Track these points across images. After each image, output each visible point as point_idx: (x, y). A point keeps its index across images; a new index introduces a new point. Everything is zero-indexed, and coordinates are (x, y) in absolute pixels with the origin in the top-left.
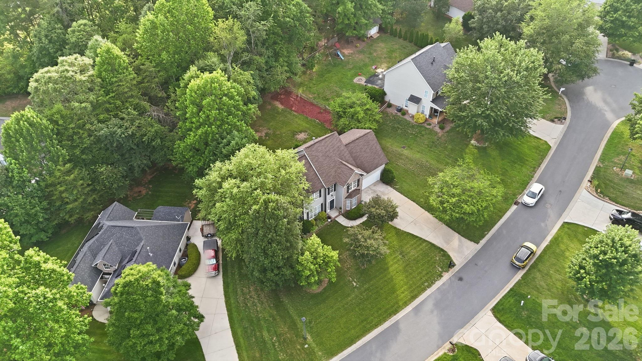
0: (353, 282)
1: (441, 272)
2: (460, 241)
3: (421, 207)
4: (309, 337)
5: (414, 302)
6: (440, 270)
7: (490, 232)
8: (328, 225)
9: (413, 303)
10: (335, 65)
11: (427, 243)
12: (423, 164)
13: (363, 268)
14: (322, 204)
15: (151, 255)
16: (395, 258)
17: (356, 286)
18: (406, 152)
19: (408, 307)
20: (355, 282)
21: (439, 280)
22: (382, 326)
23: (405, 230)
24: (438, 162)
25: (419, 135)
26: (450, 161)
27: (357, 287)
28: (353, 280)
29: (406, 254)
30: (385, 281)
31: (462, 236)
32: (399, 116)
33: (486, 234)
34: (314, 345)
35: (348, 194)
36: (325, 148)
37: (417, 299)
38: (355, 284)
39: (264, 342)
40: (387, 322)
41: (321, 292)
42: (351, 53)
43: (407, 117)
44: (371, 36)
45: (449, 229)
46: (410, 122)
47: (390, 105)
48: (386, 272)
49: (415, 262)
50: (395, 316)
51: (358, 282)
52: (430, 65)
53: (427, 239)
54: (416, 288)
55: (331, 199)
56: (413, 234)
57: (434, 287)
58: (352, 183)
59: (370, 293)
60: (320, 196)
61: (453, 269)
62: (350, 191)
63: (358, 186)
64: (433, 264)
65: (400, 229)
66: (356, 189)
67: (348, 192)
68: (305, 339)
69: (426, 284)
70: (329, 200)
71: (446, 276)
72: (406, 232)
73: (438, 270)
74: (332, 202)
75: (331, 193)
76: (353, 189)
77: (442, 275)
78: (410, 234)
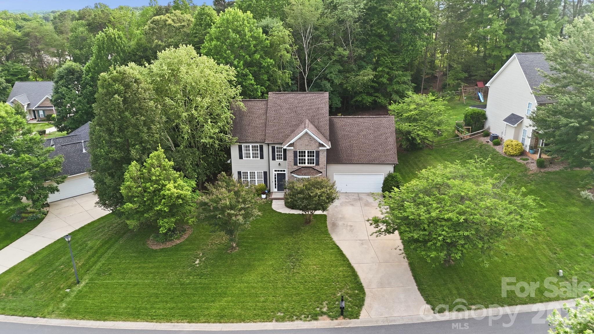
1: (323, 313)
4: (83, 284)
5: (235, 324)
6: (325, 310)
9: (232, 324)
11: (348, 269)
13: (229, 251)
14: (265, 173)
15: (84, 151)
20: (200, 260)
21: (305, 321)
22: (158, 324)
23: (337, 242)
27: (195, 267)
28: (200, 258)
34: (73, 295)
35: (296, 168)
37: (243, 324)
38: (197, 262)
40: (169, 324)
43: (498, 148)
47: (486, 134)
50: (186, 324)
51: (204, 262)
53: (354, 265)
54: (259, 309)
55: (278, 171)
56: (341, 251)
57: (287, 325)
58: (305, 152)
59: (198, 281)
60: (262, 157)
61: (348, 320)
62: (301, 165)
63: (318, 164)
64: (324, 297)
65: (331, 239)
66: (313, 168)
67: (296, 164)
68: (78, 282)
69: (280, 314)
70: (276, 171)
71: (324, 323)
72: (335, 244)
73: (321, 308)
74: (281, 177)
75: (278, 160)
76: (306, 165)
77: (320, 318)
78: (338, 248)
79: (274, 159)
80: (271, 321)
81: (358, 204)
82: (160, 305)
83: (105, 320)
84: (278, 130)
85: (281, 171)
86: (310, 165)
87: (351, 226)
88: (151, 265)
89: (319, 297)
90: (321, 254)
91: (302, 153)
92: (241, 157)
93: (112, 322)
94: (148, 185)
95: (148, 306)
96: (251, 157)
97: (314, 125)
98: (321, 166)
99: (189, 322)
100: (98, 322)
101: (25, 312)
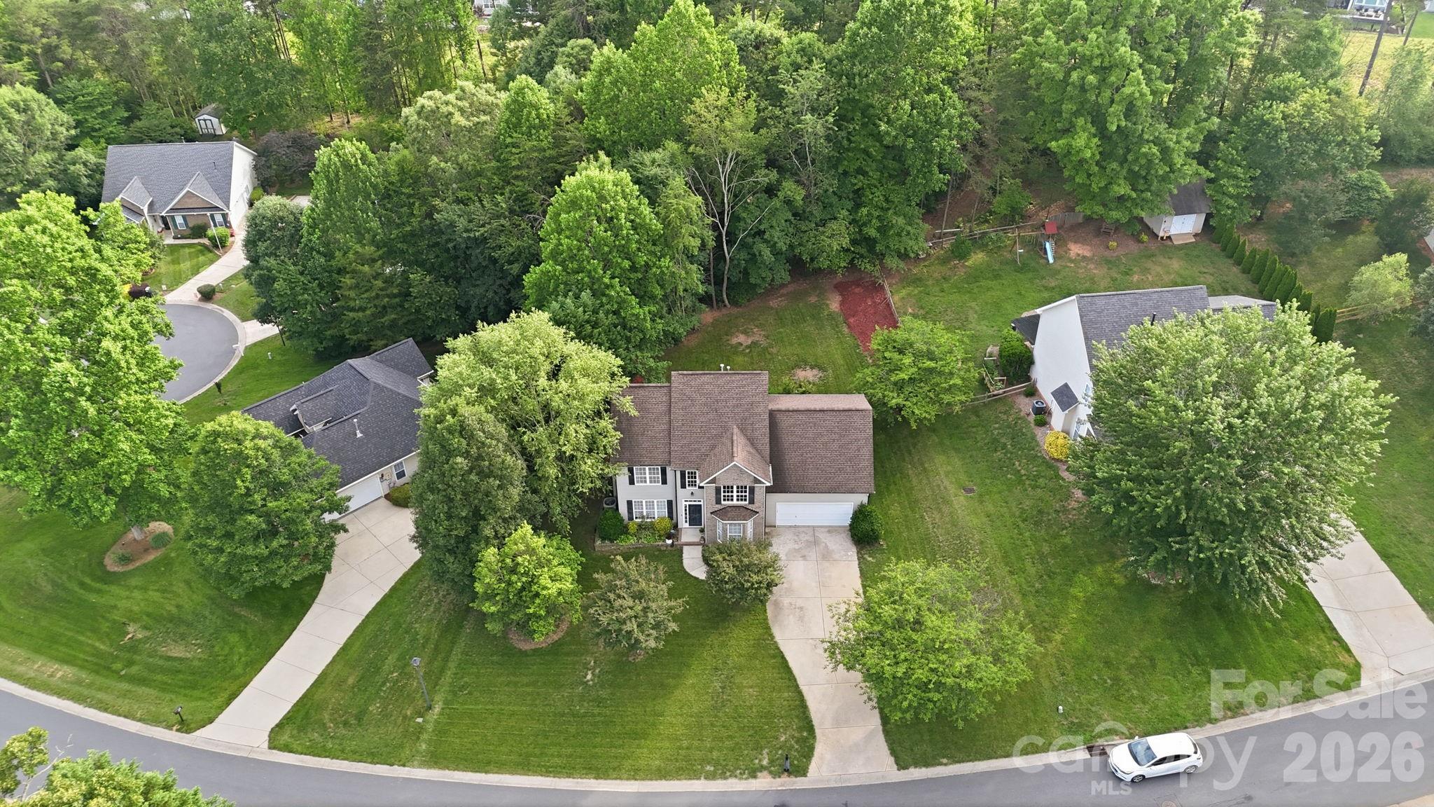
0: (590, 672)
1: (762, 768)
2: (869, 737)
4: (437, 709)
5: (654, 782)
6: (765, 762)
7: (958, 766)
8: (660, 550)
9: (650, 782)
10: (1023, 269)
11: (796, 694)
12: (969, 543)
14: (670, 503)
15: (359, 435)
17: (588, 681)
18: (962, 502)
19: (633, 782)
20: (593, 673)
21: (741, 779)
22: (556, 779)
23: (779, 642)
24: (1006, 556)
25: (1027, 482)
26: (1032, 571)
27: (588, 686)
28: (593, 669)
29: (731, 689)
31: (884, 731)
32: (1027, 423)
33: (941, 764)
34: (430, 727)
35: (719, 507)
37: (664, 782)
38: (589, 677)
39: (378, 670)
40: (571, 780)
42: (1084, 257)
43: (1039, 432)
44: (1169, 238)
46: (1039, 445)
47: (1031, 392)
49: (732, 714)
50: (593, 781)
51: (599, 677)
53: (803, 689)
54: (682, 760)
55: (691, 501)
56: (786, 661)
57: (718, 786)
58: (732, 487)
59: (596, 711)
60: (664, 482)
61: (793, 779)
62: (726, 502)
63: (752, 502)
64: (763, 742)
65: (772, 637)
66: (746, 508)
67: (718, 502)
68: (430, 708)
69: (710, 768)
70: (686, 501)
71: (764, 782)
72: (778, 649)
73: (760, 760)
74: (695, 509)
75: (691, 488)
76: (735, 502)
77: (759, 774)
78: (783, 657)
79: (683, 486)
80: (699, 779)
81: (813, 554)
82: (553, 750)
83: (486, 772)
84: (690, 444)
85: (695, 501)
86: (740, 503)
87: (801, 608)
88: (525, 680)
89: (757, 742)
90: (759, 666)
91: (729, 488)
92: (632, 482)
93: (496, 775)
94: (514, 578)
95: (537, 751)
96: (648, 480)
97: (745, 435)
98: (757, 504)
99: (596, 778)
100: (478, 774)
101: (374, 757)
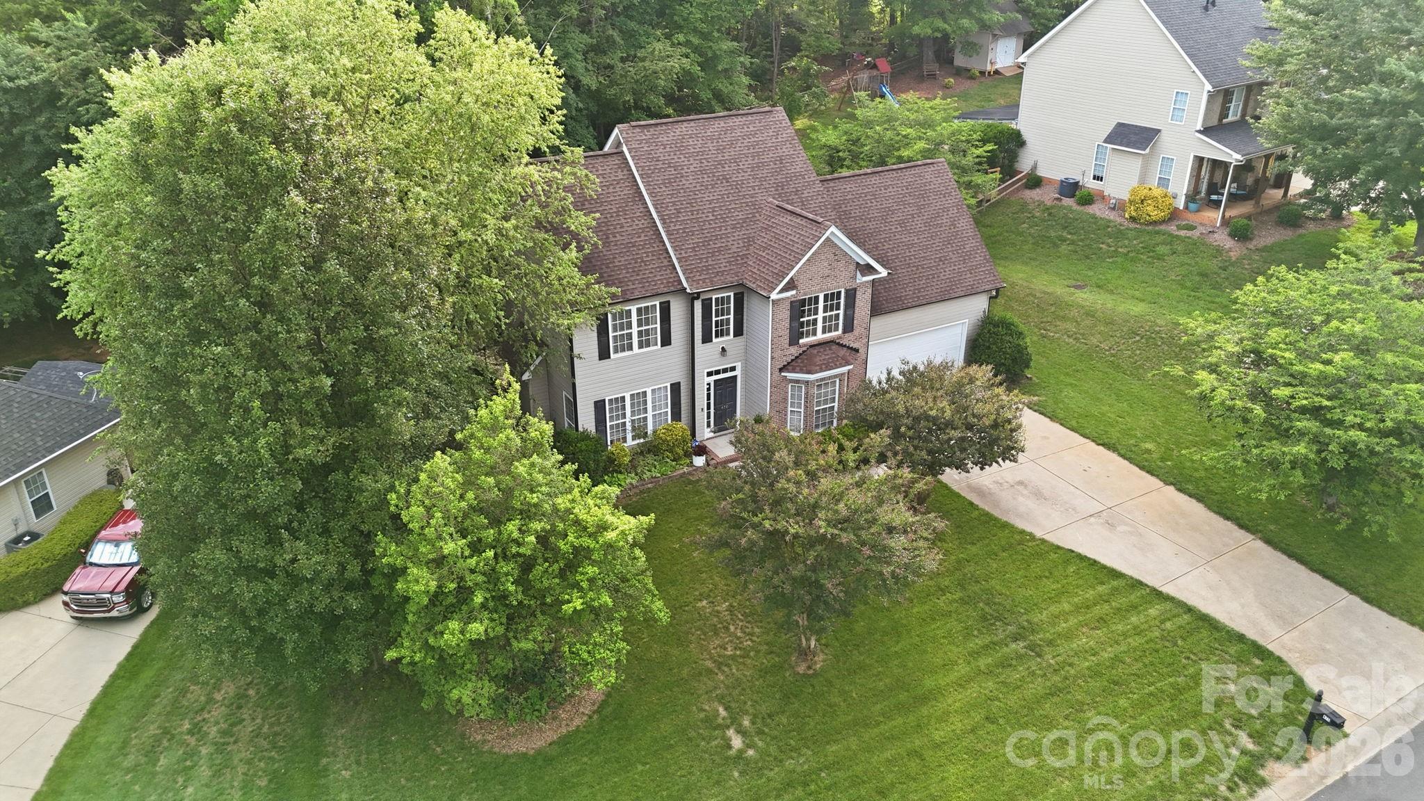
1: (1258, 761)
3: (1142, 468)
11: (1168, 605)
13: (801, 669)
14: (676, 388)
16: (986, 647)
17: (741, 752)
18: (1085, 297)
20: (741, 732)
23: (1051, 538)
25: (1143, 257)
27: (748, 762)
29: (1050, 643)
30: (915, 754)
31: (1370, 601)
32: (1070, 209)
35: (794, 351)
36: (720, 150)
38: (737, 742)
41: (539, 752)
43: (1096, 209)
44: (997, 71)
45: (1294, 564)
46: (1110, 221)
47: (1035, 182)
48: (924, 711)
49: (1095, 684)
51: (760, 732)
52: (1199, 12)
53: (1167, 589)
55: (718, 372)
56: (1094, 560)
58: (817, 299)
60: (666, 341)
62: (805, 339)
63: (848, 328)
65: (1031, 535)
66: (838, 344)
67: (793, 341)
70: (710, 374)
72: (1059, 548)
74: (725, 389)
75: (720, 339)
76: (819, 336)
77: (1264, 773)
78: (1079, 556)
79: (707, 339)
84: (706, 242)
85: (725, 371)
86: (828, 335)
87: (1022, 483)
91: (811, 304)
92: (605, 353)
96: (635, 345)
98: (856, 329)
